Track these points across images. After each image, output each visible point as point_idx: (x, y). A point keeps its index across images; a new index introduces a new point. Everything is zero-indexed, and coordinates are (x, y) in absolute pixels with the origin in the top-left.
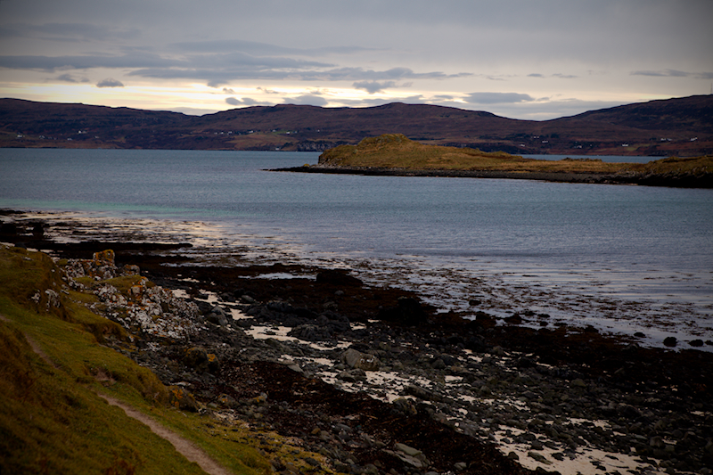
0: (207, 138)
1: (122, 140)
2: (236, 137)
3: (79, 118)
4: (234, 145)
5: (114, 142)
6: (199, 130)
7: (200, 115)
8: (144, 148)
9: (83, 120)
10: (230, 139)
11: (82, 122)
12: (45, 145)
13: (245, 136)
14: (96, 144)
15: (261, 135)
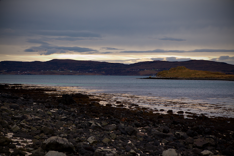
0: (131, 72)
1: (104, 72)
2: (140, 71)
3: (90, 65)
4: (139, 74)
5: (101, 73)
6: (128, 69)
7: (129, 64)
8: (110, 75)
9: (91, 66)
10: (138, 72)
11: (91, 67)
12: (79, 74)
13: (143, 71)
14: (95, 74)
15: (149, 71)
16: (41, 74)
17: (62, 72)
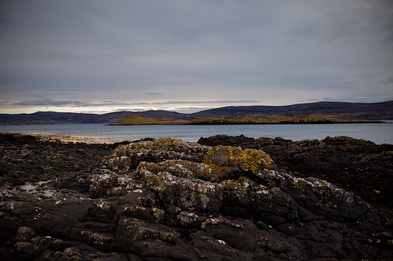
0: (103, 120)
1: (81, 121)
6: (101, 118)
10: (109, 120)
11: (70, 117)
13: (113, 119)
14: (73, 123)
15: (117, 119)
16: (27, 124)
17: (45, 122)
